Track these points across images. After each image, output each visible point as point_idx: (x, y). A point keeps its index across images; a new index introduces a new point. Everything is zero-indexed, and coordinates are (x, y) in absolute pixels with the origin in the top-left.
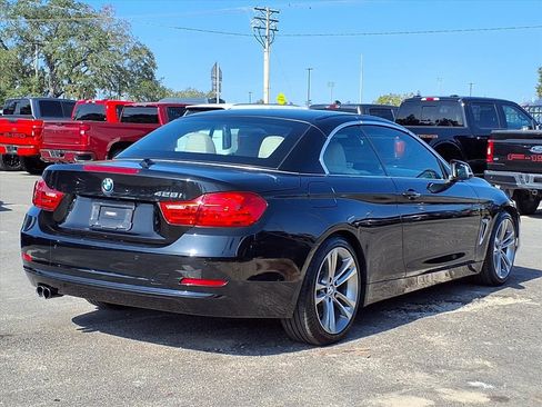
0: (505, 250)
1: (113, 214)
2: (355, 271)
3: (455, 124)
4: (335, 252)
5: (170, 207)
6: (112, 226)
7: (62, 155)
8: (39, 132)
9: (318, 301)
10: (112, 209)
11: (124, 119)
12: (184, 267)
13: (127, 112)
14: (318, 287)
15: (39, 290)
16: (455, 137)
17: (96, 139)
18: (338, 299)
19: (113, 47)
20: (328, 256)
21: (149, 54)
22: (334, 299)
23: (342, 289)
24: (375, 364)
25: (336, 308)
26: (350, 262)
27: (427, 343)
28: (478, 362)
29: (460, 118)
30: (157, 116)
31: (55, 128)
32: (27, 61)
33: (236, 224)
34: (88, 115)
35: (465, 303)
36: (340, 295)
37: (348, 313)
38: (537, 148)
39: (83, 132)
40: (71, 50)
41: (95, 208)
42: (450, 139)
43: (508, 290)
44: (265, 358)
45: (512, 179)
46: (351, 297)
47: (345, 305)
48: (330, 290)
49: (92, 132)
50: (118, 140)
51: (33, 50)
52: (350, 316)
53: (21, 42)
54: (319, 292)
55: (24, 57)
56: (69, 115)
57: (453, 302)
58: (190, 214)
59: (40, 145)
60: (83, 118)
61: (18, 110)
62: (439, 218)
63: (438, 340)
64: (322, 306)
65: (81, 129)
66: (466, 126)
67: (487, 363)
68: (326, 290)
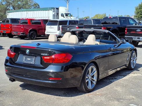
0: (133, 60)
1: (29, 59)
2: (96, 72)
3: (116, 24)
4: (91, 67)
5: (45, 58)
6: (29, 63)
7: (17, 33)
8: (11, 27)
9: (86, 81)
10: (29, 58)
11: (33, 23)
12: (50, 74)
13: (33, 22)
14: (87, 77)
15: (10, 80)
16: (117, 27)
17: (26, 29)
18: (92, 79)
19: (29, 4)
20: (89, 69)
21: (38, 5)
22: (91, 79)
23: (93, 77)
24: (103, 99)
25: (91, 82)
26: (95, 69)
27: (116, 90)
28: (131, 96)
29: (118, 22)
30: (41, 22)
31: (15, 26)
32: (8, 8)
33: (64, 62)
34: (23, 22)
35: (124, 76)
36: (92, 78)
37: (95, 83)
38: (138, 30)
39: (22, 27)
40: (19, 5)
41: (24, 58)
42: (116, 28)
43: (135, 71)
44: (73, 97)
45: (132, 38)
46: (95, 79)
47: (93, 81)
48: (90, 77)
49: (25, 27)
50: (31, 29)
51: (10, 5)
52: (95, 84)
53: (6, 3)
54: (87, 79)
55: (7, 6)
56: (19, 22)
57: (121, 76)
58: (51, 60)
59: (11, 30)
60: (22, 23)
61: (6, 21)
62: (116, 54)
63: (119, 89)
64: (88, 82)
65: (22, 26)
66: (120, 24)
67: (133, 97)
68: (88, 78)
